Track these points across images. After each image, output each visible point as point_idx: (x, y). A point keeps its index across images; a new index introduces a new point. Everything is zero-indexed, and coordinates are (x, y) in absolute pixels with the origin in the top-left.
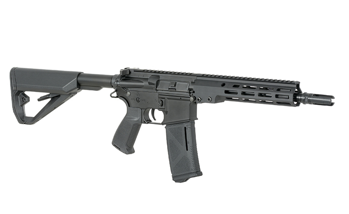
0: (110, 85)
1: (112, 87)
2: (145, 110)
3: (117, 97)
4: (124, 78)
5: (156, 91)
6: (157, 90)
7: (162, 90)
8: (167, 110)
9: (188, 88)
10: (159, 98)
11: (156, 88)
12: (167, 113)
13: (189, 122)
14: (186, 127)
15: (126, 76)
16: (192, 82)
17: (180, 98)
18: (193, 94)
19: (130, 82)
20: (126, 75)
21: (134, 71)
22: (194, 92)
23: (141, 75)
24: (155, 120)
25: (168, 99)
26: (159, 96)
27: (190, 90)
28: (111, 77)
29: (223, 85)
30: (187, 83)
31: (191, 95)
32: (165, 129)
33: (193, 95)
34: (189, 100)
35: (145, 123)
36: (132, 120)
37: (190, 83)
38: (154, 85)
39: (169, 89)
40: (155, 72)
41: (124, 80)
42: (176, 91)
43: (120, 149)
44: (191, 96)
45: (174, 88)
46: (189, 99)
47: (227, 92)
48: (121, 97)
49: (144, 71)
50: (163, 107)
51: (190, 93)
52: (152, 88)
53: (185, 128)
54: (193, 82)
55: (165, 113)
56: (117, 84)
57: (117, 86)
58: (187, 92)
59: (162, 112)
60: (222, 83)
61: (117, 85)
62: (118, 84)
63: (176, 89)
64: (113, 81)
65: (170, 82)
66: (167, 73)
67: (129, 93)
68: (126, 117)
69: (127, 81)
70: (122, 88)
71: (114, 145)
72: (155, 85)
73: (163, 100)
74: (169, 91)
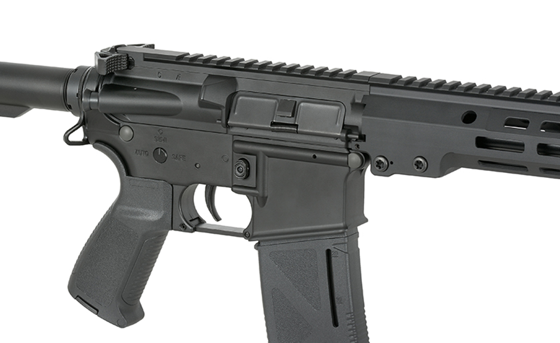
0: (62, 103)
1: (69, 108)
2: (184, 187)
3: (85, 142)
4: (111, 82)
5: (224, 130)
6: (228, 126)
7: (247, 128)
8: (264, 193)
9: (339, 125)
10: (235, 150)
11: (227, 118)
12: (264, 204)
13: (343, 233)
14: (332, 250)
15: (116, 74)
16: (354, 104)
17: (311, 155)
18: (361, 143)
19: (134, 96)
20: (118, 71)
21: (145, 60)
22: (362, 138)
23: (169, 74)
24: (217, 218)
25: (269, 157)
26: (237, 145)
27: (348, 129)
28: (63, 76)
29: (469, 118)
30: (336, 108)
31: (352, 145)
32: (256, 252)
33: (358, 146)
34: (346, 164)
35: (183, 228)
36: (140, 218)
37: (349, 106)
38: (220, 109)
39: (273, 124)
40: (222, 64)
41: (110, 89)
42: (297, 132)
43: (98, 311)
44: (349, 149)
45: (291, 121)
46: (344, 159)
47: (482, 142)
48: (97, 141)
49: (181, 60)
50: (251, 182)
51: (348, 140)
52: (212, 120)
53: (328, 252)
54: (357, 104)
55: (258, 202)
56: (90, 103)
57: (90, 108)
58: (337, 138)
59: (245, 197)
60: (464, 111)
61: (88, 107)
62: (94, 103)
63: (296, 126)
64: (73, 89)
65: (274, 101)
66: (264, 68)
67: (127, 131)
68: (119, 208)
69: (122, 92)
70: (105, 114)
71: (78, 297)
72: (224, 110)
73: (252, 159)
74: (273, 130)
